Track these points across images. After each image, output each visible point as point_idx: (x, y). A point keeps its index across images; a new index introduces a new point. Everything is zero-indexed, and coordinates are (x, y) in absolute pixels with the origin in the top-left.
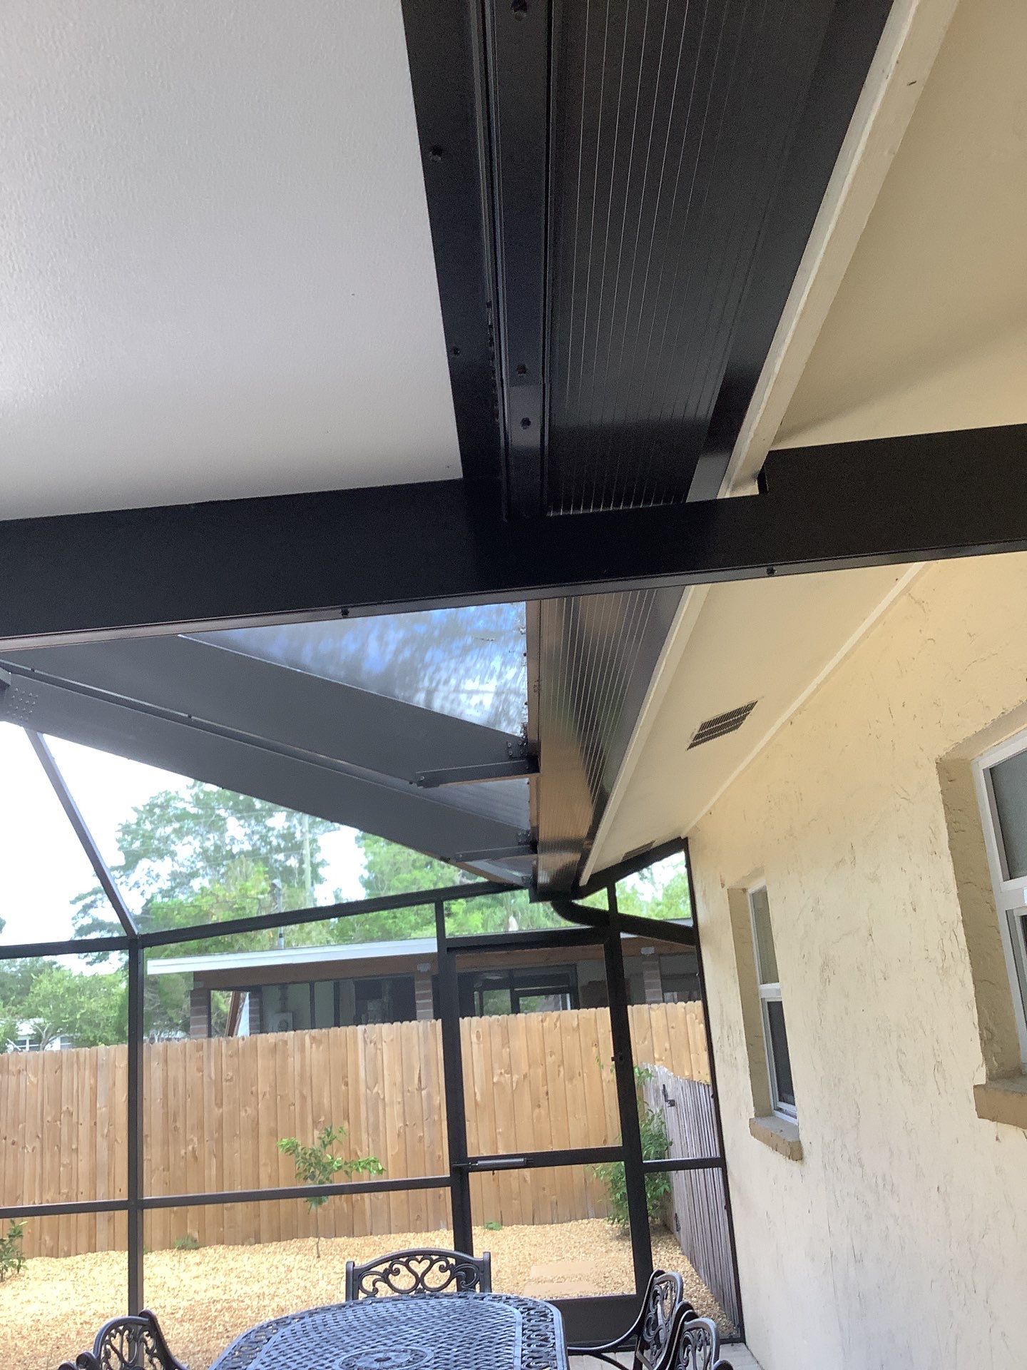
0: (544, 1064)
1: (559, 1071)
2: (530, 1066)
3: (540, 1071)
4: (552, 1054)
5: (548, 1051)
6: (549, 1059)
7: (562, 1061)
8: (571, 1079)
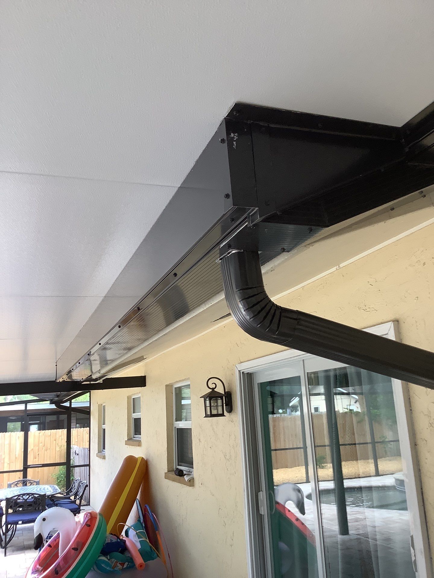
0: (39, 446)
1: (43, 448)
2: (34, 446)
3: (37, 448)
4: (41, 443)
5: (40, 442)
6: (40, 445)
7: (44, 445)
8: (46, 450)
